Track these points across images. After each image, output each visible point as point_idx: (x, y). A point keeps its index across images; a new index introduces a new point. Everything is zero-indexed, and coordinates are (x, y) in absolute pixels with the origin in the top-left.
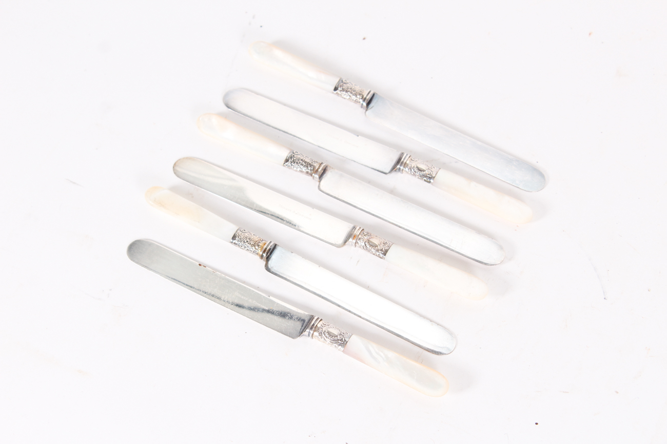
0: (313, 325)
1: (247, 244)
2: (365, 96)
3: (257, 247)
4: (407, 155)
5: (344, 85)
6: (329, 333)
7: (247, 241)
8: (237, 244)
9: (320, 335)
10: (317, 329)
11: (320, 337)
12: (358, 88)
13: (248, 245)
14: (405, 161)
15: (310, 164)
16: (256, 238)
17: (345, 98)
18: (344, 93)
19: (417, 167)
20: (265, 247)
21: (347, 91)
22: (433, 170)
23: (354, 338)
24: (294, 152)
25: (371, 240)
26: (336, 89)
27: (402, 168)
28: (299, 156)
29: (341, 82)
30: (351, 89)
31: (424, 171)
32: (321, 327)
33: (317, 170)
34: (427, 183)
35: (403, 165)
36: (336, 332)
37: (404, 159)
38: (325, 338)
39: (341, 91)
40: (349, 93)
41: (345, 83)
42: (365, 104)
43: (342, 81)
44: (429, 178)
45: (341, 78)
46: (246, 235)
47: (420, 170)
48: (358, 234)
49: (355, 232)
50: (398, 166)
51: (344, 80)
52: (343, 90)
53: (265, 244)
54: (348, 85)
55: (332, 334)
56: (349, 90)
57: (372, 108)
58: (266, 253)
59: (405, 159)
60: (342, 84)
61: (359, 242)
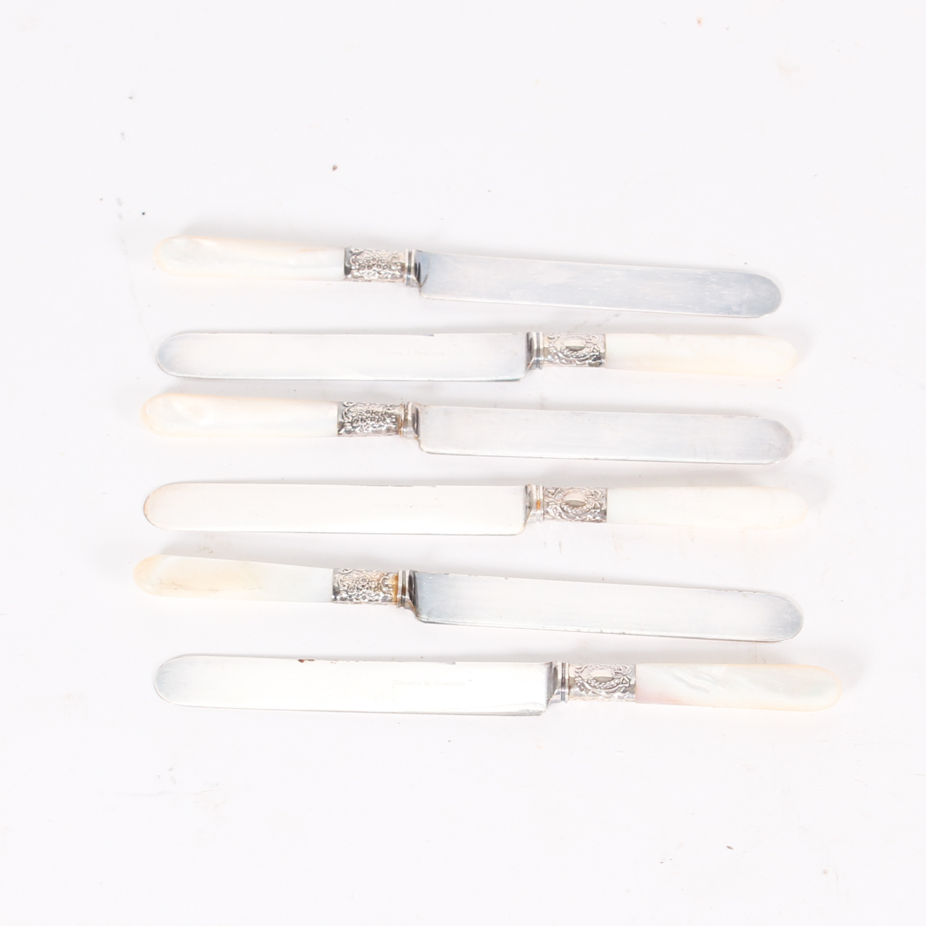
0: (563, 678)
1: (365, 590)
2: (407, 265)
3: (384, 589)
4: (538, 334)
5: (358, 257)
6: (597, 680)
7: (363, 586)
8: (345, 599)
9: (582, 690)
10: (571, 683)
11: (583, 692)
12: (385, 255)
13: (368, 592)
14: (541, 347)
15: (386, 413)
16: (374, 575)
17: (370, 281)
18: (366, 271)
19: (567, 348)
20: (400, 585)
21: (370, 267)
22: (594, 341)
23: (641, 669)
24: (345, 403)
25: (568, 498)
26: (347, 271)
27: (541, 358)
28: (359, 408)
29: (349, 255)
30: (374, 259)
31: (581, 349)
32: (577, 675)
33: (406, 420)
34: (594, 368)
35: (541, 352)
36: (607, 673)
37: (538, 342)
38: (594, 690)
39: (359, 269)
40: (374, 268)
41: (358, 254)
42: (412, 277)
43: (351, 252)
44: (598, 360)
45: (346, 249)
46: (355, 576)
47: (574, 350)
48: (542, 497)
49: (535, 498)
50: (535, 358)
51: (352, 250)
52: (361, 267)
53: (397, 578)
54: (365, 255)
55: (602, 679)
56: (372, 262)
57: (426, 278)
58: (407, 593)
59: (541, 342)
60: (353, 257)
61: (548, 509)
